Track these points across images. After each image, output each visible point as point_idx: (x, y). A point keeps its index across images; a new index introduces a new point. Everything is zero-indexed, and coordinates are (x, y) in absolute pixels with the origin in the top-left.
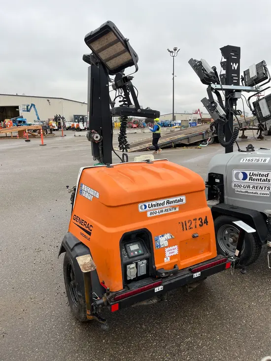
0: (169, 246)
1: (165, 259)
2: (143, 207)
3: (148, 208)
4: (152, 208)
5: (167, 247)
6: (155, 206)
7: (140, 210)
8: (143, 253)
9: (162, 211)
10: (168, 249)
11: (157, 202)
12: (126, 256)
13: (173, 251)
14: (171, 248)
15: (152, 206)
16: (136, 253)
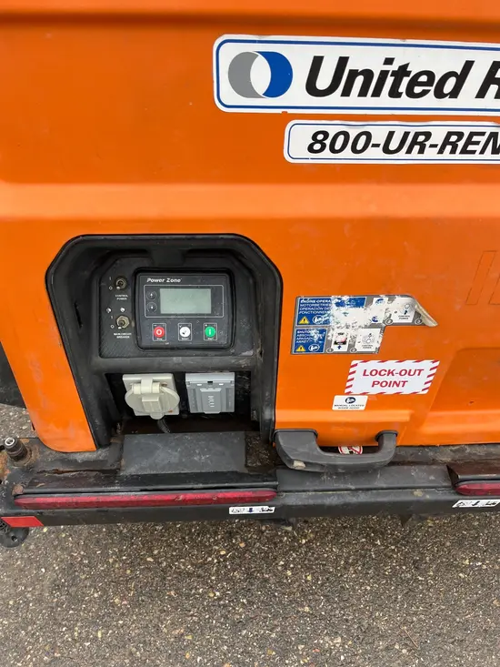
0: (382, 355)
1: (339, 400)
2: (261, 75)
3: (297, 94)
4: (336, 99)
5: (366, 357)
6: (371, 83)
7: (228, 95)
8: (224, 342)
9: (420, 140)
10: (374, 365)
11: (402, 56)
12: (127, 336)
13: (397, 378)
14: (391, 365)
15: (344, 77)
16: (185, 332)
